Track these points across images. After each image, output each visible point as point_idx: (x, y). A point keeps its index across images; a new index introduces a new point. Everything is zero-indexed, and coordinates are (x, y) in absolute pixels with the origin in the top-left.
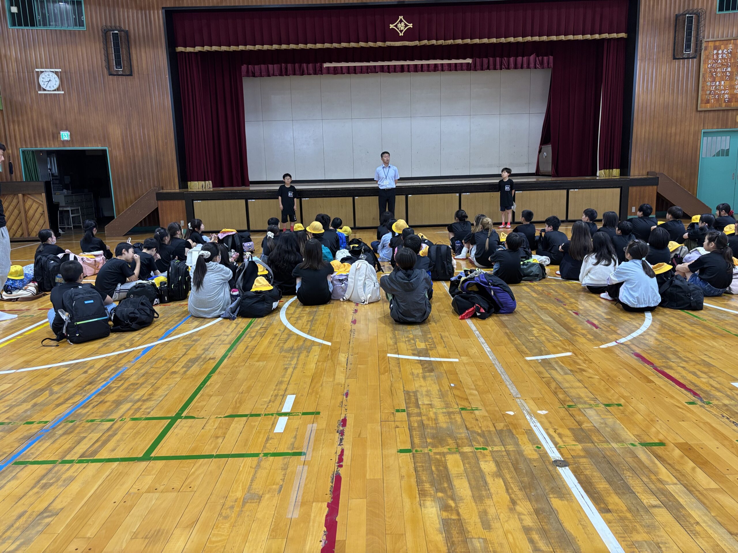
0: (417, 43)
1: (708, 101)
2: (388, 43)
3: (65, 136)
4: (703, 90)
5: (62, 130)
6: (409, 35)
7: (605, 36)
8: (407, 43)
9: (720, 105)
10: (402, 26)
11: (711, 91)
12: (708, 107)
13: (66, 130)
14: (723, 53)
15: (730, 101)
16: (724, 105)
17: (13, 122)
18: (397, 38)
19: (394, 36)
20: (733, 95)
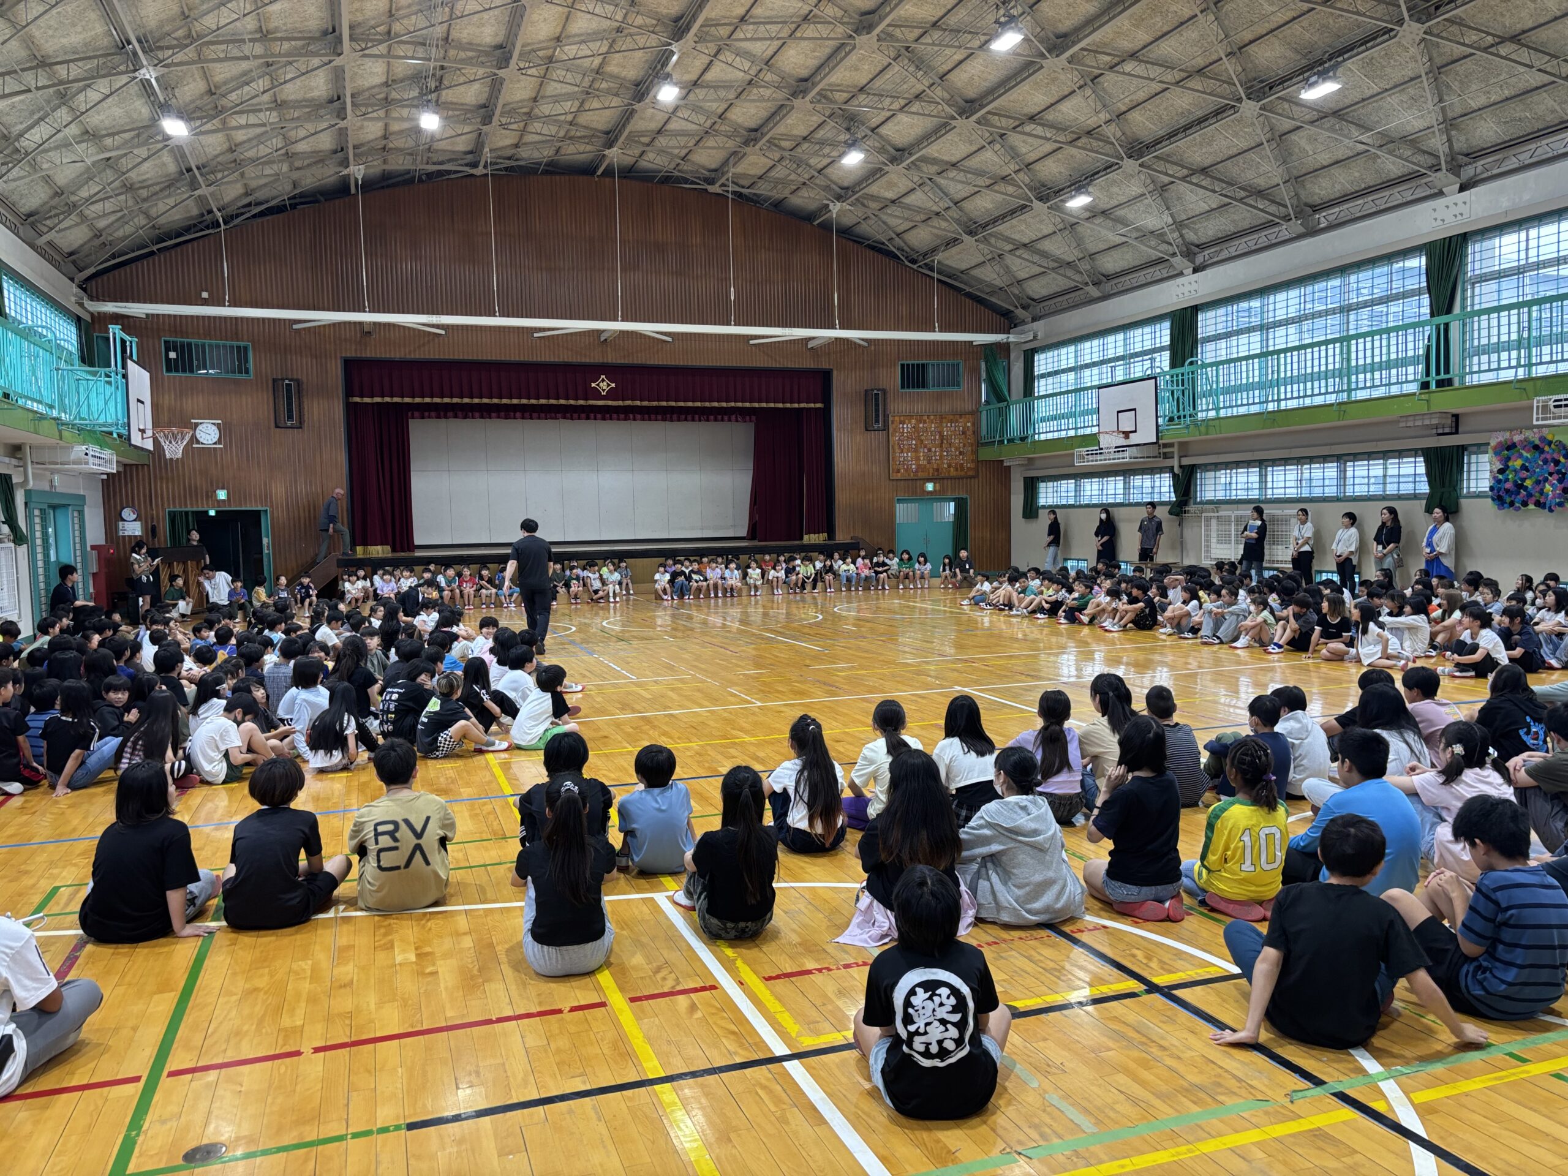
0: (620, 403)
1: (898, 472)
2: (591, 402)
3: (222, 495)
4: (893, 461)
5: (218, 488)
6: (611, 394)
7: (803, 405)
8: (610, 403)
9: (909, 475)
10: (604, 385)
11: (900, 462)
12: (899, 476)
13: (223, 488)
14: (907, 427)
15: (917, 471)
16: (912, 475)
17: (161, 478)
18: (599, 397)
19: (596, 394)
20: (919, 466)
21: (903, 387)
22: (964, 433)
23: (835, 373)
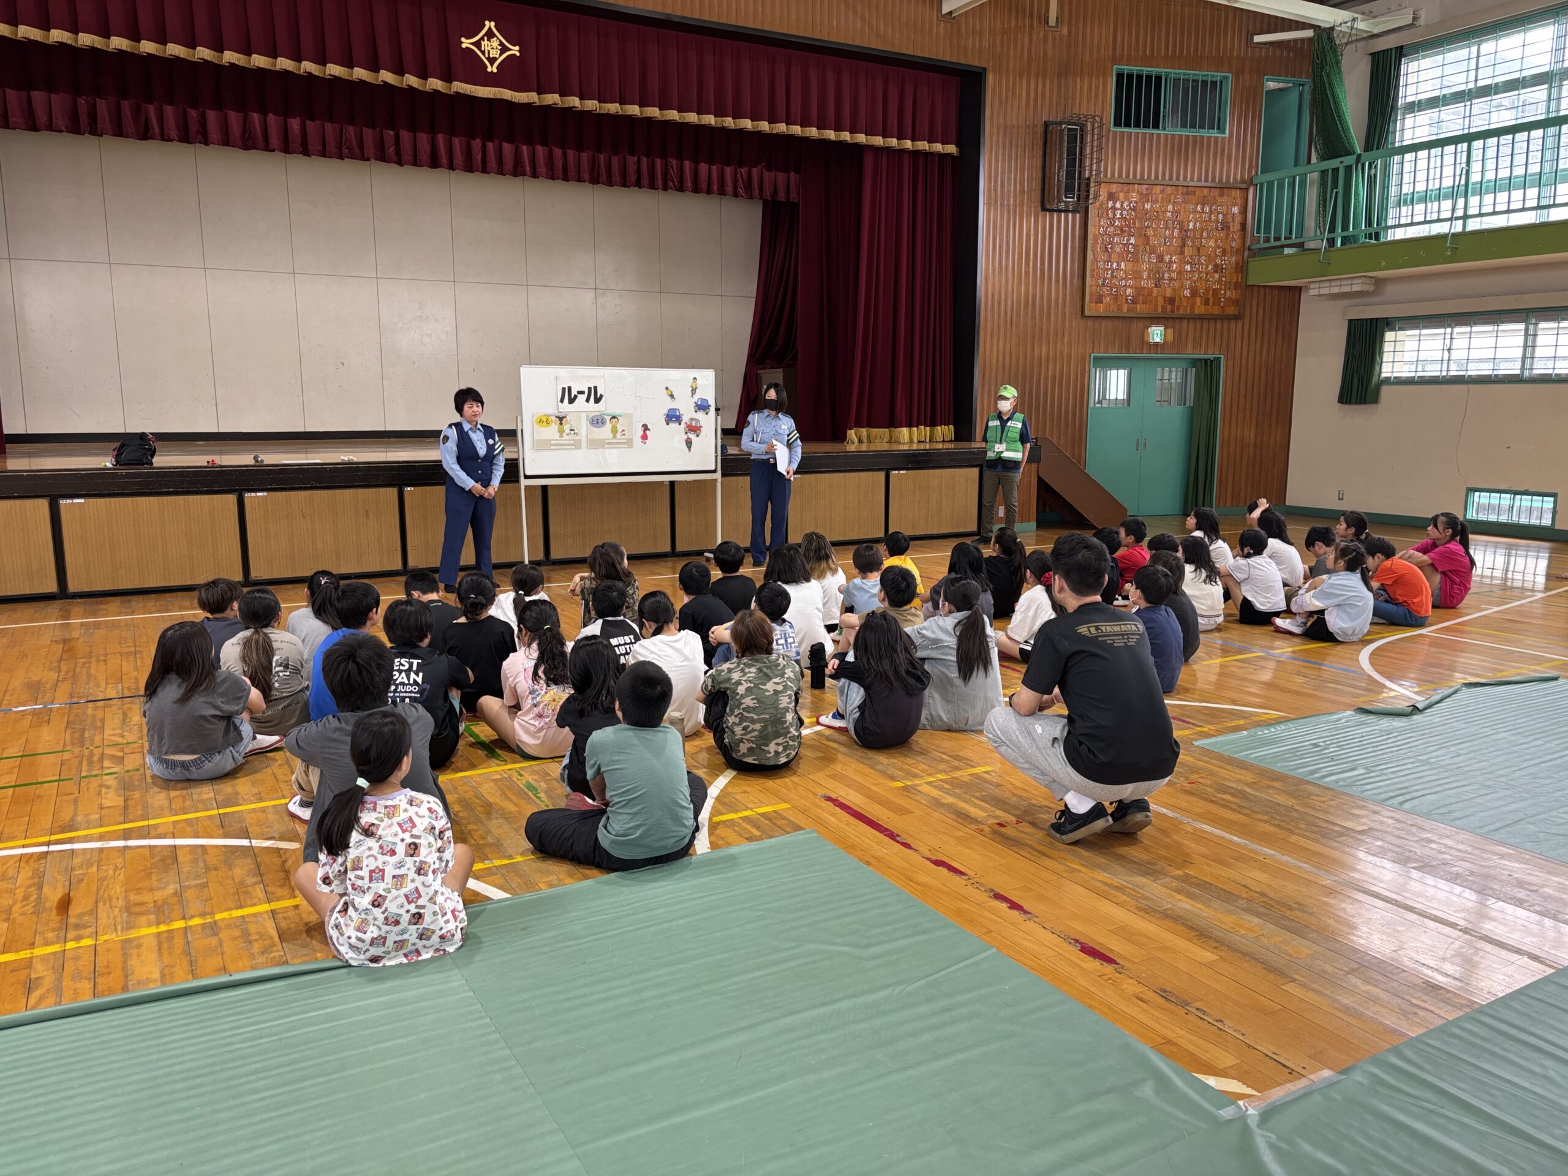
0: (531, 97)
1: (1099, 300)
2: (459, 87)
4: (1092, 276)
6: (510, 74)
7: (923, 145)
8: (507, 94)
9: (1120, 308)
10: (492, 47)
11: (1105, 279)
12: (1100, 310)
14: (1122, 208)
15: (1134, 302)
16: (1125, 308)
18: (482, 77)
19: (474, 69)
20: (1139, 290)
21: (1117, 124)
22: (1225, 226)
23: (990, 79)
